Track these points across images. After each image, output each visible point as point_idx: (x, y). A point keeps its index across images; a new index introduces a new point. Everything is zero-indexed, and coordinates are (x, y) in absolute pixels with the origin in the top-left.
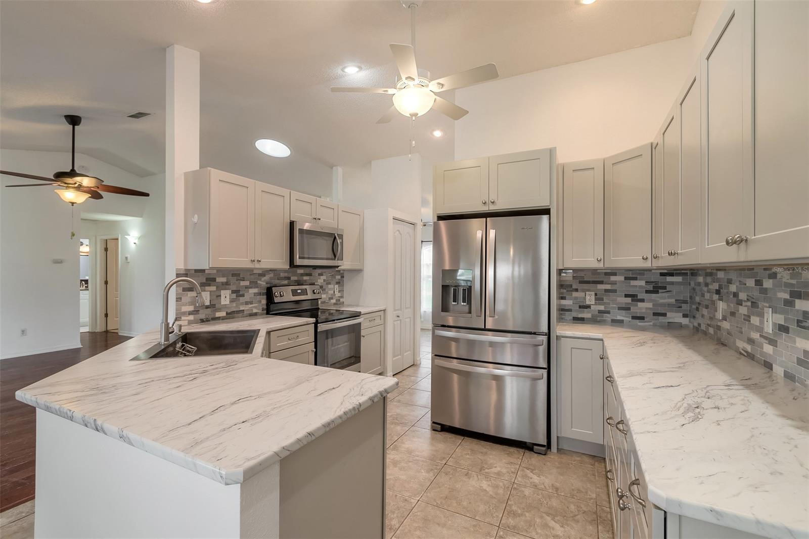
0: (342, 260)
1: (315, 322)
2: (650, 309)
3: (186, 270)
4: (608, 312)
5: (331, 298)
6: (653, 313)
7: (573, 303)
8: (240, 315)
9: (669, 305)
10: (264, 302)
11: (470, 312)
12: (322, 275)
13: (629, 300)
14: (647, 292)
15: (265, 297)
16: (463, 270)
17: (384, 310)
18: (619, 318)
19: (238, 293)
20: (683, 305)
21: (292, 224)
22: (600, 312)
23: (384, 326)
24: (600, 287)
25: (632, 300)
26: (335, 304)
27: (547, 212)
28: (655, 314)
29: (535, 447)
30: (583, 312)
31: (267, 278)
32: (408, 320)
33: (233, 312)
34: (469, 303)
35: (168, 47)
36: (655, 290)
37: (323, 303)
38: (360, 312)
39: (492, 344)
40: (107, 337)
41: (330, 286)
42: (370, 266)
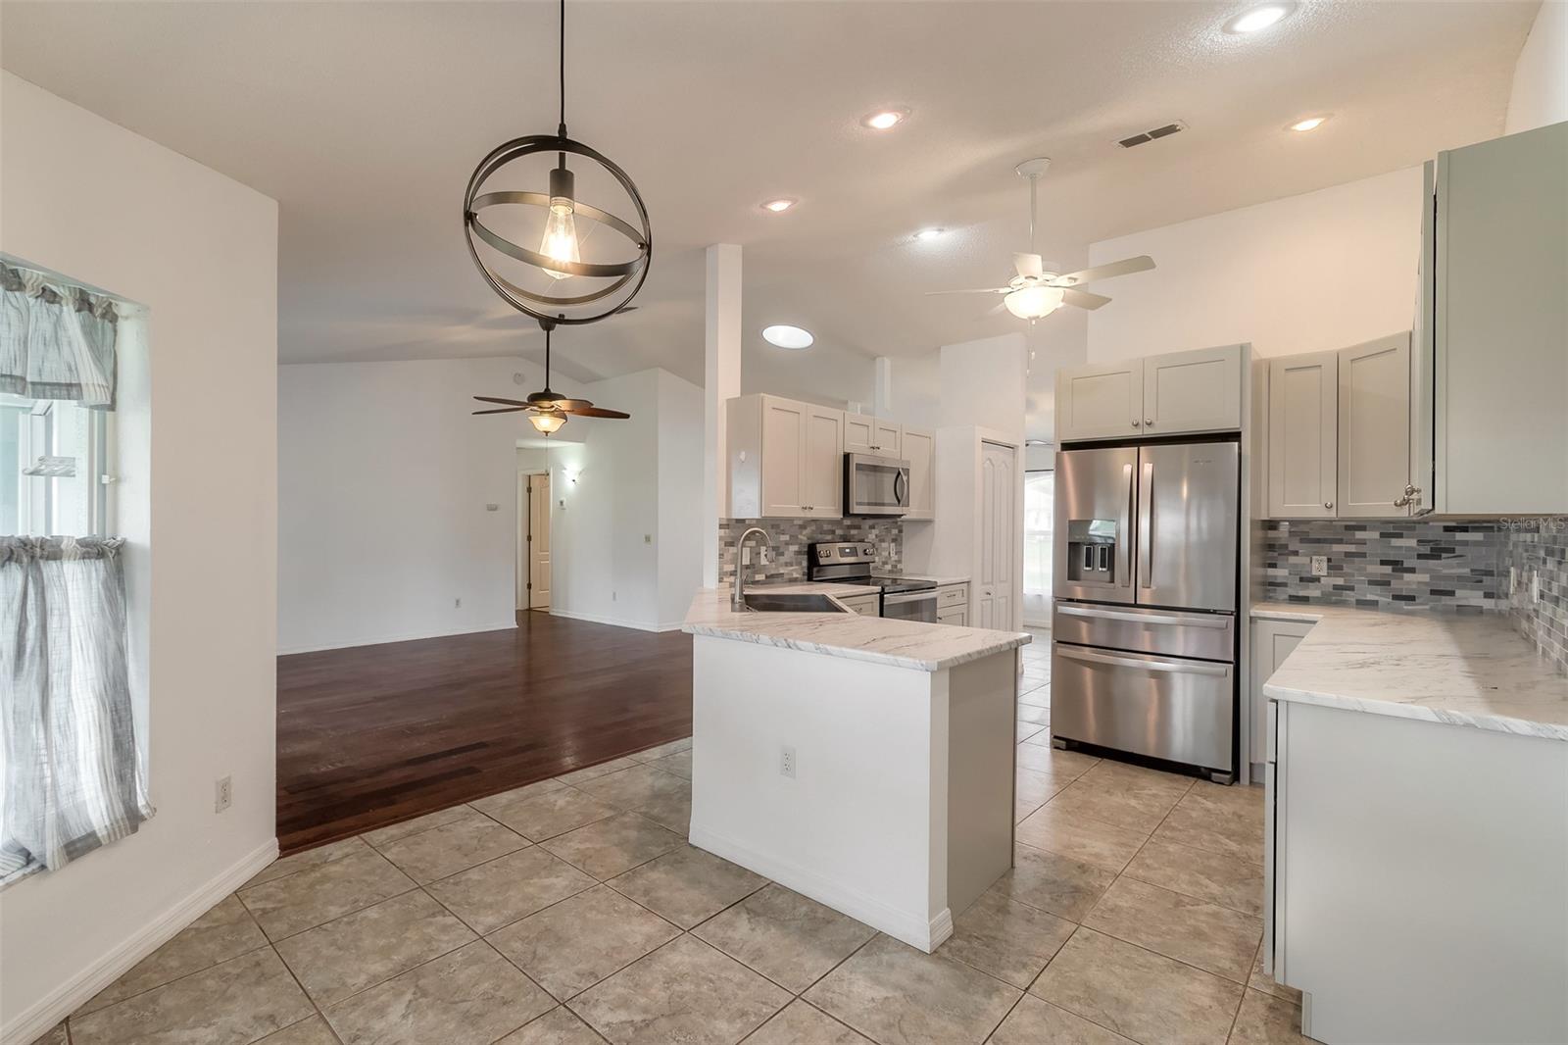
0: (908, 506)
1: (880, 591)
2: (1426, 584)
3: (728, 520)
4: (1352, 589)
5: (885, 563)
6: (1431, 590)
7: (1290, 574)
8: (780, 579)
9: (1460, 578)
10: (805, 564)
11: (1112, 581)
12: (874, 528)
13: (1388, 569)
14: (1420, 556)
15: (806, 556)
16: (1099, 522)
17: (968, 582)
18: (1370, 597)
19: (778, 551)
20: (1484, 577)
21: (847, 457)
22: (1336, 587)
23: (968, 607)
24: (1336, 548)
25: (1393, 570)
26: (889, 571)
27: (1235, 436)
28: (1433, 592)
29: (1214, 774)
30: (1308, 588)
31: (807, 531)
32: (1004, 600)
33: (772, 576)
34: (1111, 568)
35: (710, 246)
36: (1436, 553)
37: (875, 568)
38: (936, 582)
39: (1149, 626)
40: (530, 618)
41: (884, 545)
42: (945, 515)
